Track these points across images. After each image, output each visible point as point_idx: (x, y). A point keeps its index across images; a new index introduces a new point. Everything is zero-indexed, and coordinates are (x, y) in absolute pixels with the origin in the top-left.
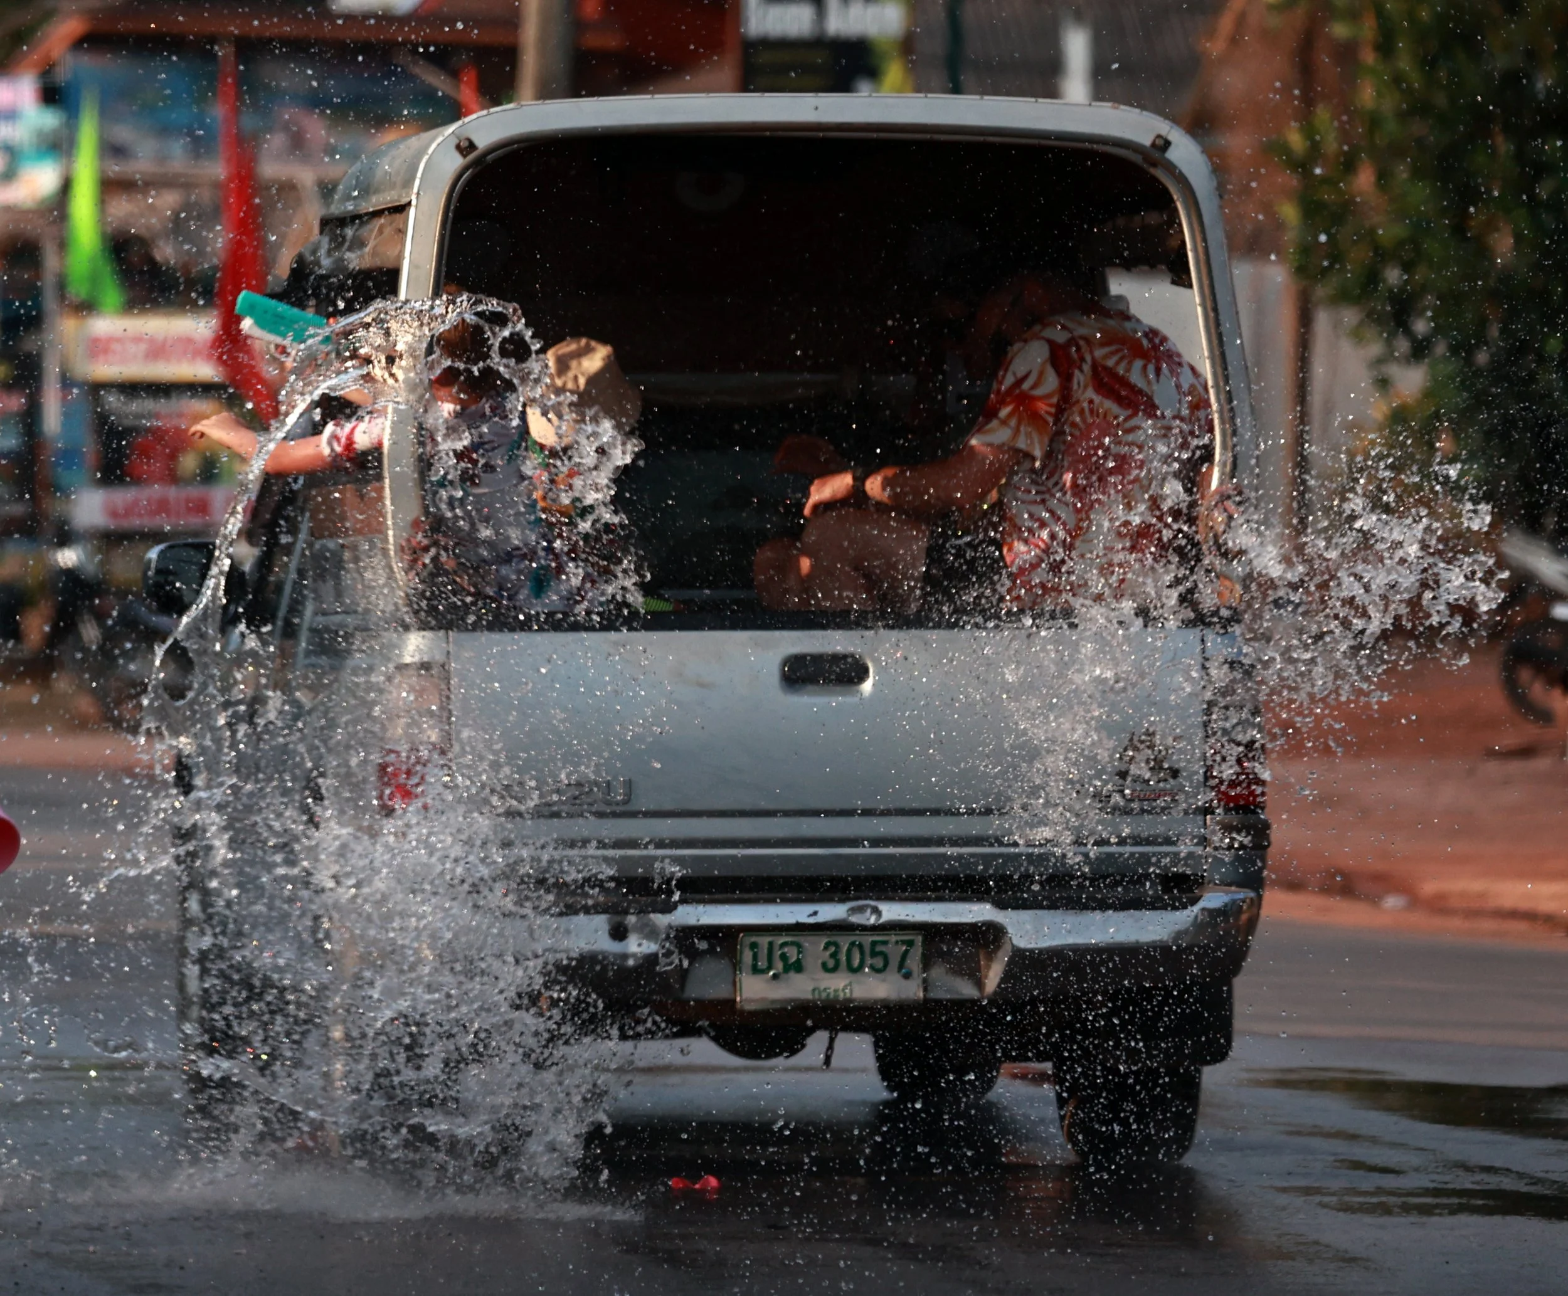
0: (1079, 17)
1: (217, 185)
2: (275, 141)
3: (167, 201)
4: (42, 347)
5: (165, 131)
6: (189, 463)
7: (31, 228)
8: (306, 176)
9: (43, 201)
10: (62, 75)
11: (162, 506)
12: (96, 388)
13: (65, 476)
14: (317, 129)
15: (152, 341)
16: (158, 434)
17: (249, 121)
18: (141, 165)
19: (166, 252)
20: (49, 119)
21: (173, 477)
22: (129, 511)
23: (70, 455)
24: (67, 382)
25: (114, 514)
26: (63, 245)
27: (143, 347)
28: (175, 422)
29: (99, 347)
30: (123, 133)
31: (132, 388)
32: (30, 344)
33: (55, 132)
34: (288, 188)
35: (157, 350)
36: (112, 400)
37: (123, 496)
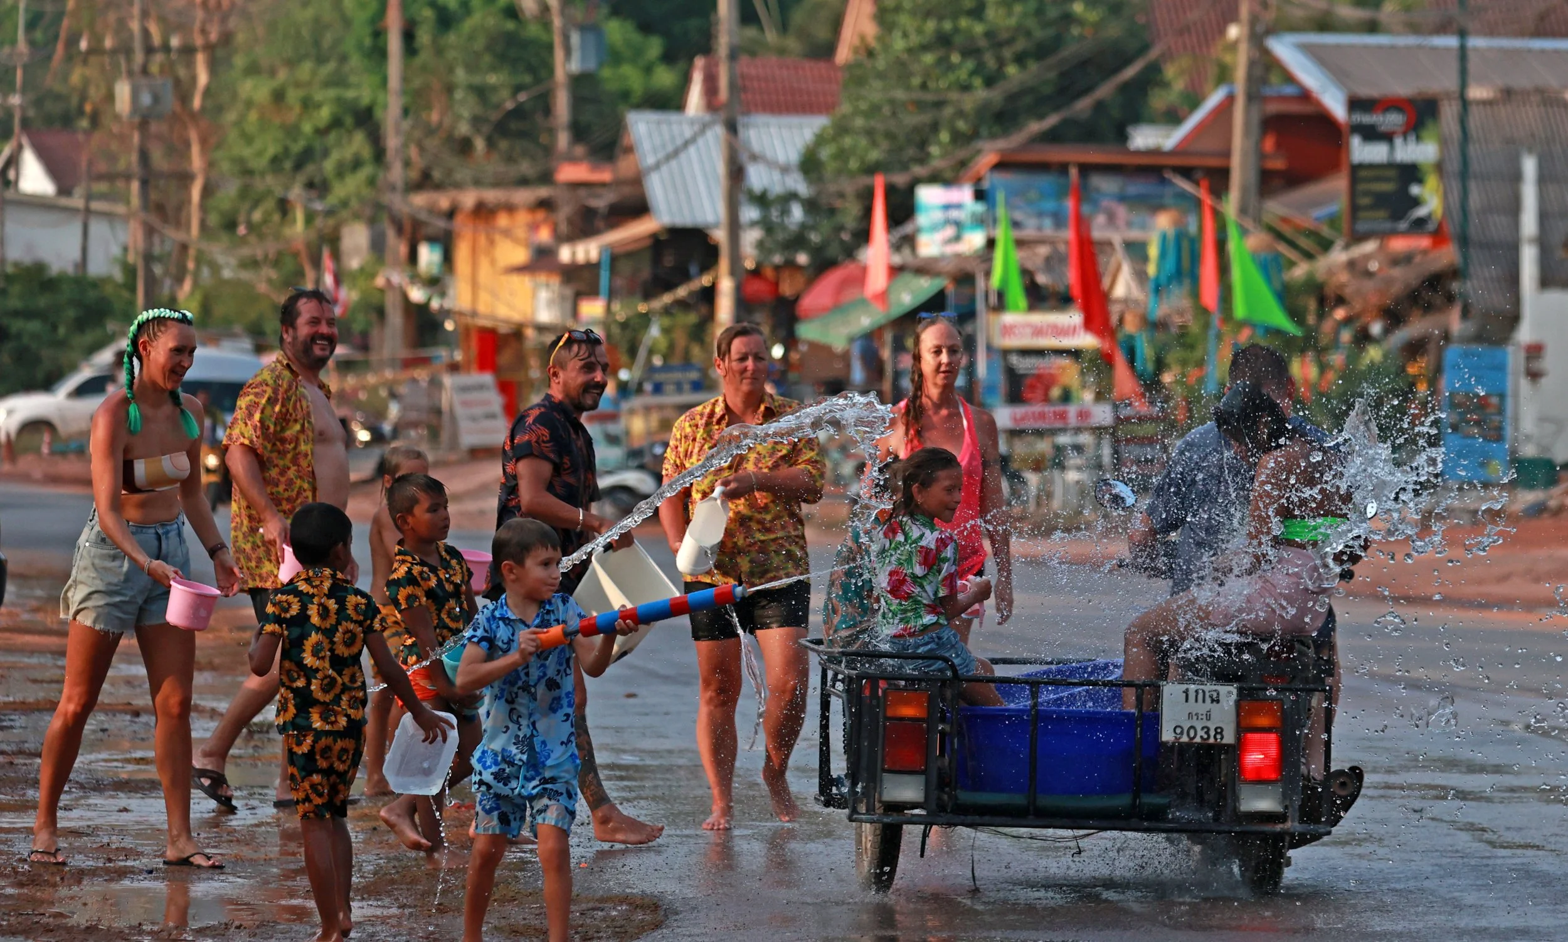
0: (1530, 150)
1: (1067, 243)
2: (1101, 219)
3: (1043, 251)
4: (975, 331)
5: (1040, 215)
6: (1056, 392)
7: (969, 267)
8: (1117, 238)
9: (976, 251)
10: (986, 185)
11: (1042, 416)
12: (1006, 352)
13: (989, 401)
14: (1122, 212)
15: (1036, 327)
16: (1039, 377)
17: (1086, 209)
18: (1029, 232)
19: (1042, 279)
20: (980, 208)
21: (1046, 399)
22: (1023, 419)
23: (991, 389)
24: (989, 348)
25: (1015, 420)
26: (988, 274)
27: (1028, 331)
28: (1047, 371)
29: (1007, 330)
30: (1018, 216)
31: (1025, 352)
32: (968, 328)
33: (982, 214)
34: (1109, 244)
35: (1038, 331)
36: (1014, 360)
37: (1020, 410)
